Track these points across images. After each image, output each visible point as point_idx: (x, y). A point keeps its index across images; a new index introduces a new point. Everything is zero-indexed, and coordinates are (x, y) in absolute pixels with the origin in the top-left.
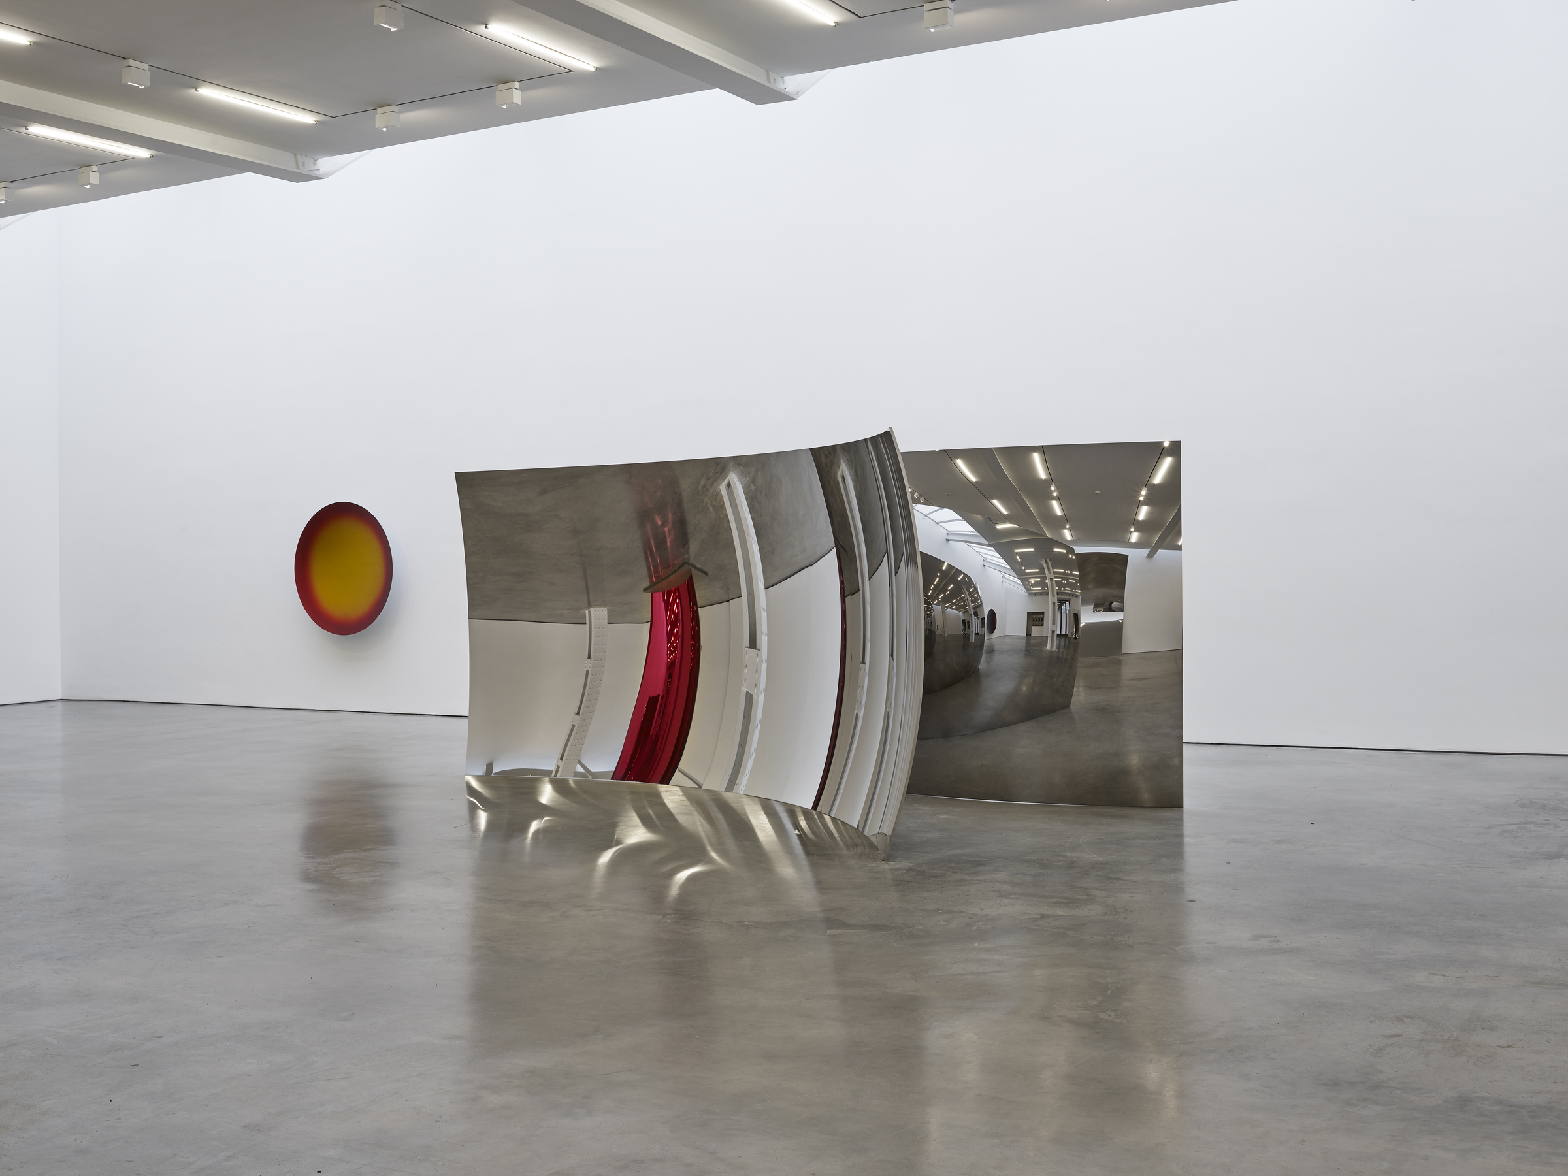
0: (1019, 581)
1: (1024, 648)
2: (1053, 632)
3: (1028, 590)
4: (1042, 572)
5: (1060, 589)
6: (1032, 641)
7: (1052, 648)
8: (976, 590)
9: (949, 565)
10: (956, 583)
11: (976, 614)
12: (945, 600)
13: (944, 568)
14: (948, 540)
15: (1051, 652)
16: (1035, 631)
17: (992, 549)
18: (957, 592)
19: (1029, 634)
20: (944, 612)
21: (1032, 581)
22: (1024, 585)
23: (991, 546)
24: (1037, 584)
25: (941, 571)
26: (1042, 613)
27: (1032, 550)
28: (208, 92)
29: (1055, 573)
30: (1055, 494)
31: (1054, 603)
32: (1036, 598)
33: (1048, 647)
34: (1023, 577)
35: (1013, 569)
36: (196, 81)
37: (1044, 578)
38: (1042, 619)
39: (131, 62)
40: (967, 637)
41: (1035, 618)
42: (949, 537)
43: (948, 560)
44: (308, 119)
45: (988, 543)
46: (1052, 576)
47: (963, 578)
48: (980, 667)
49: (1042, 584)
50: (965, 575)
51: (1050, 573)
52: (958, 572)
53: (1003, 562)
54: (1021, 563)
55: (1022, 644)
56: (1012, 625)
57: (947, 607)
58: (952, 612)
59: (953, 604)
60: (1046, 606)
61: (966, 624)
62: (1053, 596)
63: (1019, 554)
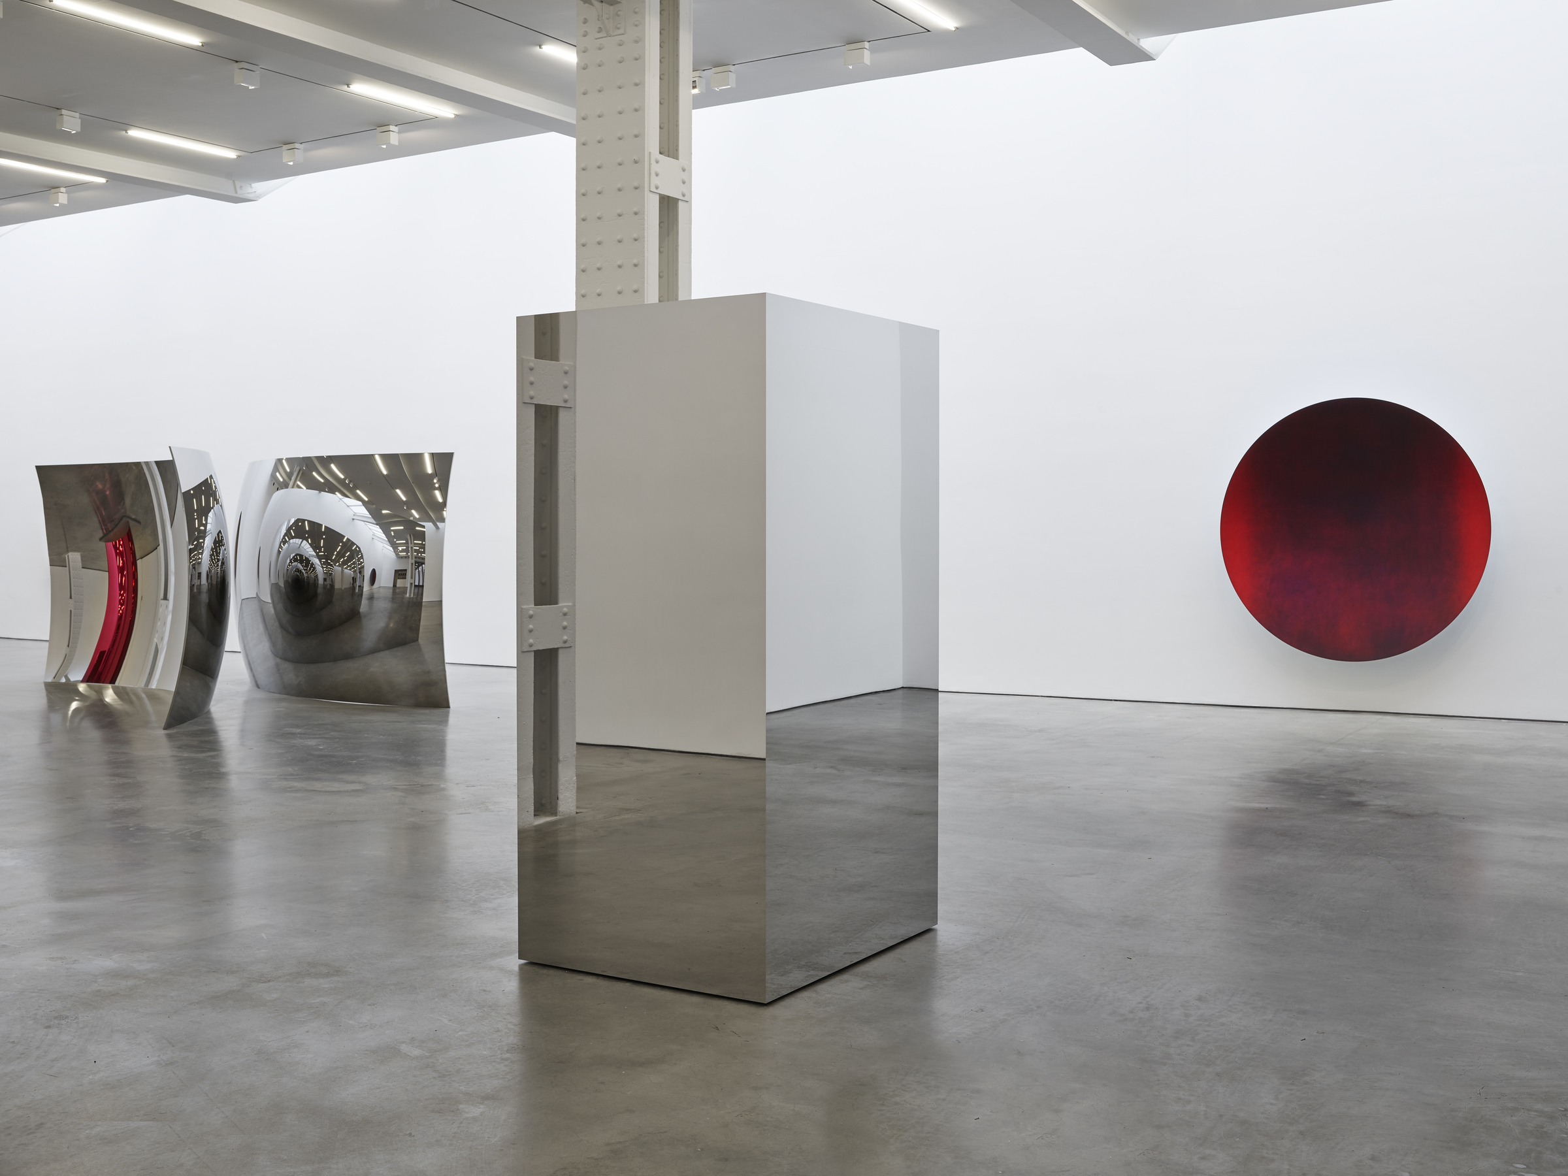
0: (391, 549)
1: (391, 596)
2: (411, 584)
3: (397, 555)
4: (407, 543)
5: (418, 554)
6: (397, 591)
7: (410, 595)
8: (362, 557)
9: (347, 538)
10: (351, 551)
11: (360, 572)
12: (345, 563)
13: (344, 540)
14: (353, 519)
15: (410, 598)
16: (400, 583)
17: (378, 526)
18: (351, 558)
19: (395, 585)
20: (342, 571)
21: (400, 548)
22: (395, 552)
23: (377, 524)
24: (403, 551)
25: (342, 542)
26: (406, 570)
27: (402, 528)
28: (135, 133)
29: (415, 544)
30: (437, 485)
31: (412, 564)
32: (401, 560)
33: (408, 595)
34: (394, 546)
35: (389, 541)
36: (126, 126)
37: (408, 547)
38: (406, 574)
39: (64, 112)
40: (354, 588)
41: (400, 574)
42: (354, 518)
43: (348, 535)
44: (231, 154)
45: (375, 522)
46: (412, 545)
47: (356, 548)
48: (361, 610)
49: (406, 551)
50: (357, 546)
51: (411, 543)
52: (353, 544)
53: (383, 536)
54: (394, 537)
55: (389, 593)
56: (385, 579)
57: (346, 568)
58: (347, 571)
59: (349, 566)
60: (408, 566)
61: (354, 579)
62: (412, 559)
63: (393, 530)
